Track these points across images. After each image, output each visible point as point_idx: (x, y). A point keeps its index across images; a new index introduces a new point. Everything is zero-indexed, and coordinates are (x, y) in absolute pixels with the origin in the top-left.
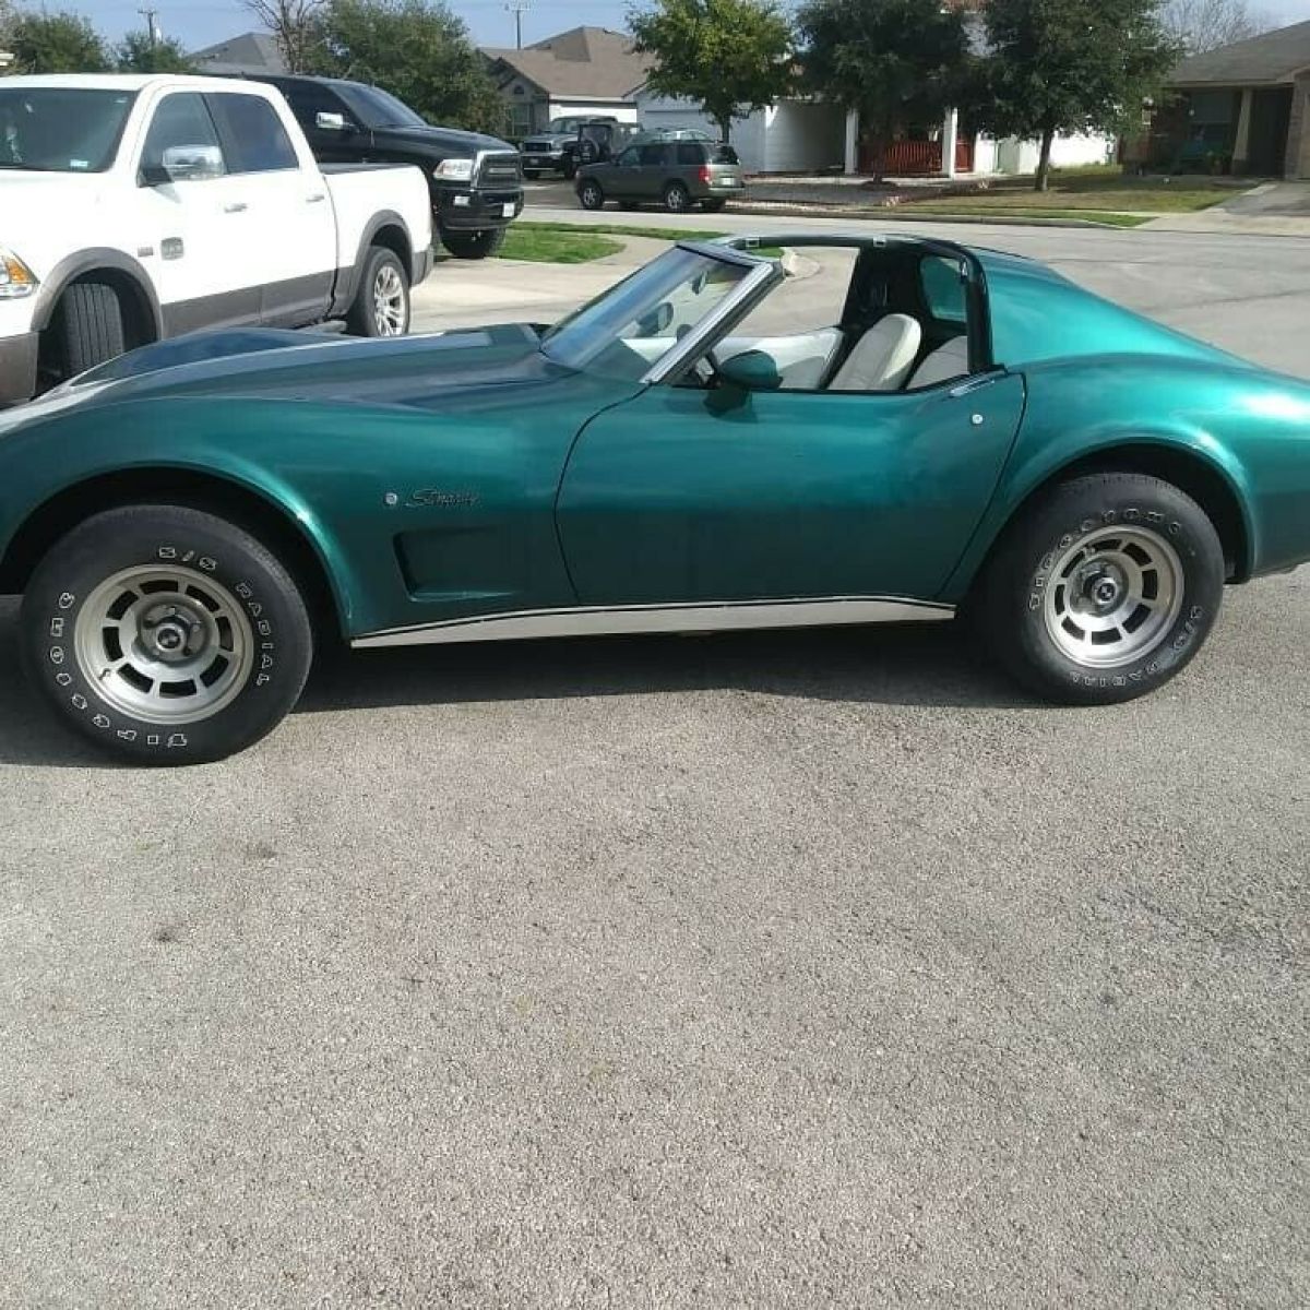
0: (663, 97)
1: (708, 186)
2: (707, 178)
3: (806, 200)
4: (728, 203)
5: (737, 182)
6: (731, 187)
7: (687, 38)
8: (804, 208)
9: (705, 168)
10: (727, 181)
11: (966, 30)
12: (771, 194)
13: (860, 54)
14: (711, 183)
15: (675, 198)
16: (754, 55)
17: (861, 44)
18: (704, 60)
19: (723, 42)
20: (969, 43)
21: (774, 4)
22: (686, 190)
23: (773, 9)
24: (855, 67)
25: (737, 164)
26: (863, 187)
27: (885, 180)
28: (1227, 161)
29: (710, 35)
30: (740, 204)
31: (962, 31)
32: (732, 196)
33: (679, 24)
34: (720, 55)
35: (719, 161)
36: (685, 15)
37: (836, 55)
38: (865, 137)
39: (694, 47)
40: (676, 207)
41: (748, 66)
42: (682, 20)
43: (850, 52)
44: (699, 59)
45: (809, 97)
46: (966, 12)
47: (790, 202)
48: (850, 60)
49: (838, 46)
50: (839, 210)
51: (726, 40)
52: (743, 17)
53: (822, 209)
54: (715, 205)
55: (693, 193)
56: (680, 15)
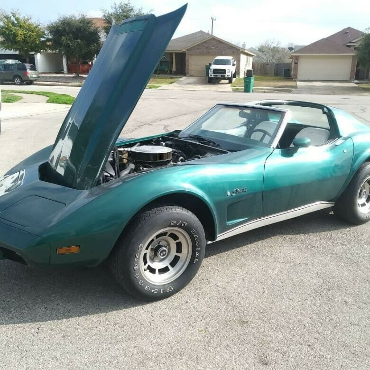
0: (6, 50)
1: (28, 77)
2: (28, 75)
3: (58, 81)
4: (34, 82)
5: (37, 76)
6: (36, 77)
7: (12, 33)
8: (59, 84)
9: (27, 72)
10: (34, 76)
11: (99, 34)
12: (46, 79)
13: (69, 40)
14: (29, 76)
15: (17, 81)
16: (36, 38)
17: (69, 37)
18: (19, 39)
19: (24, 34)
20: (100, 38)
21: (39, 24)
22: (21, 78)
23: (39, 25)
24: (68, 43)
25: (36, 70)
26: (73, 77)
27: (80, 75)
28: (171, 71)
29: (20, 32)
30: (37, 82)
31: (98, 34)
32: (36, 80)
33: (9, 28)
34: (24, 38)
35: (31, 69)
36: (11, 26)
37: (62, 39)
38: (69, 63)
39: (15, 35)
40: (18, 83)
41: (33, 41)
42: (10, 27)
43: (66, 39)
44: (17, 39)
45: (54, 51)
46: (99, 29)
47: (53, 82)
48: (67, 41)
49: (63, 37)
50: (70, 84)
51: (25, 34)
52: (30, 27)
53: (65, 84)
54: (30, 83)
55: (23, 79)
56: (9, 26)
